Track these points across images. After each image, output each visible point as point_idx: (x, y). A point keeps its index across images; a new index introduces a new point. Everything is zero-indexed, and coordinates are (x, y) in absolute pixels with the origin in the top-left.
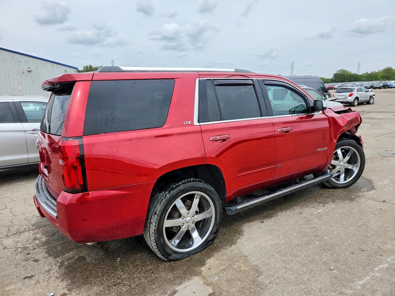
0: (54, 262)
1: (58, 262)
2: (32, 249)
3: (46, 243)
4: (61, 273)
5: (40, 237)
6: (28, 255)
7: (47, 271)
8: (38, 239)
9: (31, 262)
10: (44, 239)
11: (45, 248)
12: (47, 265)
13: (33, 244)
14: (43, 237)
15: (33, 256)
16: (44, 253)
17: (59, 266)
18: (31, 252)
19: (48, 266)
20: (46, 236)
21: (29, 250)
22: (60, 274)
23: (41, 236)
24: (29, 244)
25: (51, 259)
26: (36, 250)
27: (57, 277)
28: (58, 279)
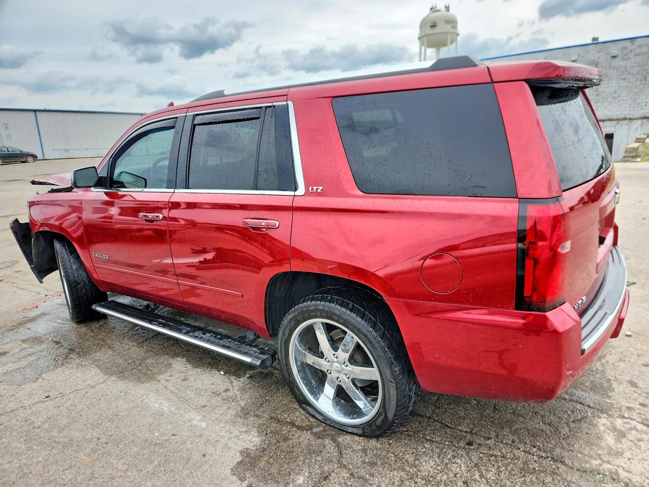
0: (608, 367)
1: (602, 364)
2: (634, 410)
3: (603, 410)
4: (607, 349)
5: (609, 434)
6: (645, 403)
7: (623, 361)
8: (614, 429)
9: (641, 386)
10: (603, 422)
11: (610, 397)
12: (619, 368)
13: (628, 423)
14: (602, 428)
15: (636, 395)
16: (616, 390)
17: (604, 358)
18: (638, 406)
19: (619, 366)
20: (595, 426)
21: (639, 413)
22: (609, 349)
23: (606, 436)
24: (637, 430)
25: (610, 374)
26: (628, 405)
27: (613, 349)
28: (613, 346)
